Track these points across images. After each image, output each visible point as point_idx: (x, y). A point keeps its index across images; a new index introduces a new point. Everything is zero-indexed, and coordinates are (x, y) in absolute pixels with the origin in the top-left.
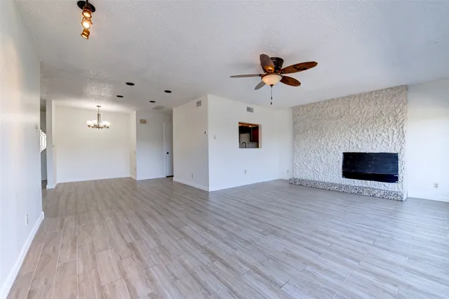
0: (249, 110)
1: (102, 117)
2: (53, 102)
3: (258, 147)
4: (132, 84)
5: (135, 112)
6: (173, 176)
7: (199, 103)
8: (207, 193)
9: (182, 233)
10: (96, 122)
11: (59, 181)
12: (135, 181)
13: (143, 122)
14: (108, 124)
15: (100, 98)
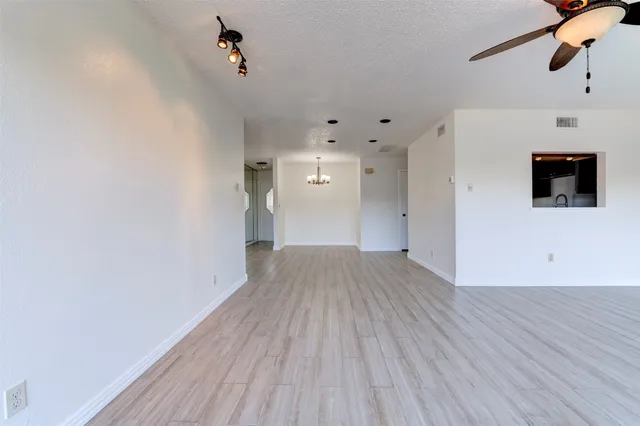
0: (562, 122)
1: (321, 171)
2: (278, 159)
3: (595, 204)
4: (335, 122)
5: (359, 160)
6: (407, 250)
7: (441, 130)
8: (451, 287)
9: (360, 347)
10: (315, 177)
11: (286, 244)
12: (358, 252)
13: (369, 171)
14: (328, 178)
15: (319, 147)
